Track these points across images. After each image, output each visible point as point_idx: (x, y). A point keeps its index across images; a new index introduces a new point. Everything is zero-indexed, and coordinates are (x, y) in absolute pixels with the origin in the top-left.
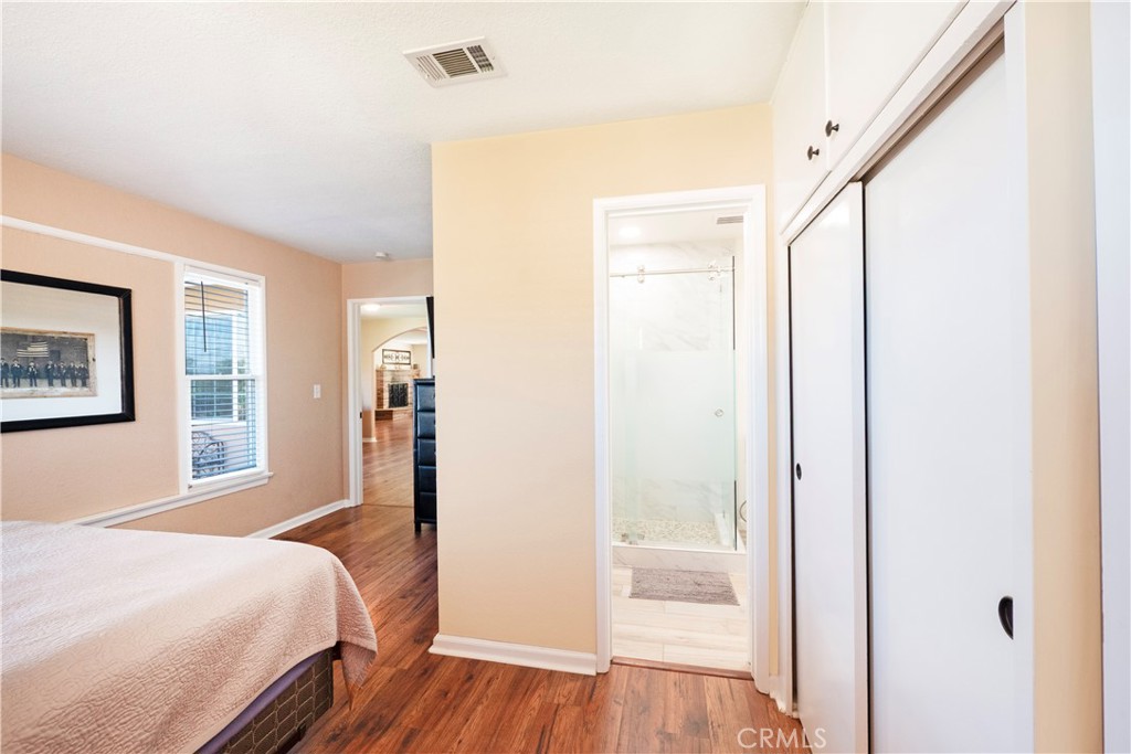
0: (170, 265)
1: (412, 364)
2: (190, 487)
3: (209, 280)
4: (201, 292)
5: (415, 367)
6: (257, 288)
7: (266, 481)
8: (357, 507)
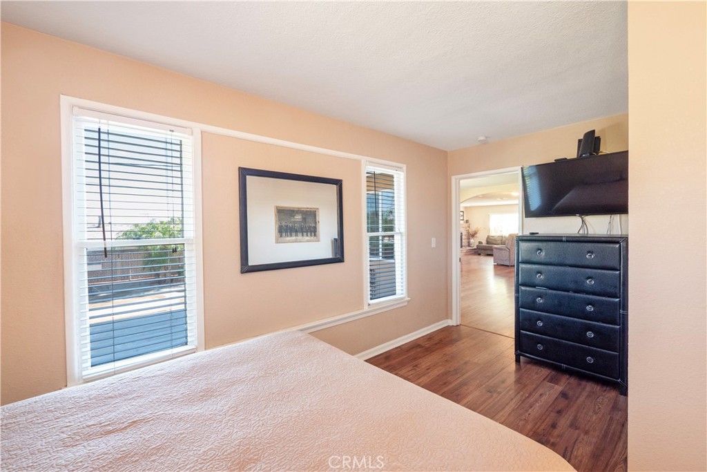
0: (358, 162)
1: (465, 220)
2: (369, 305)
3: (378, 170)
4: (374, 179)
5: (467, 221)
6: (402, 173)
7: (406, 304)
8: (457, 326)
